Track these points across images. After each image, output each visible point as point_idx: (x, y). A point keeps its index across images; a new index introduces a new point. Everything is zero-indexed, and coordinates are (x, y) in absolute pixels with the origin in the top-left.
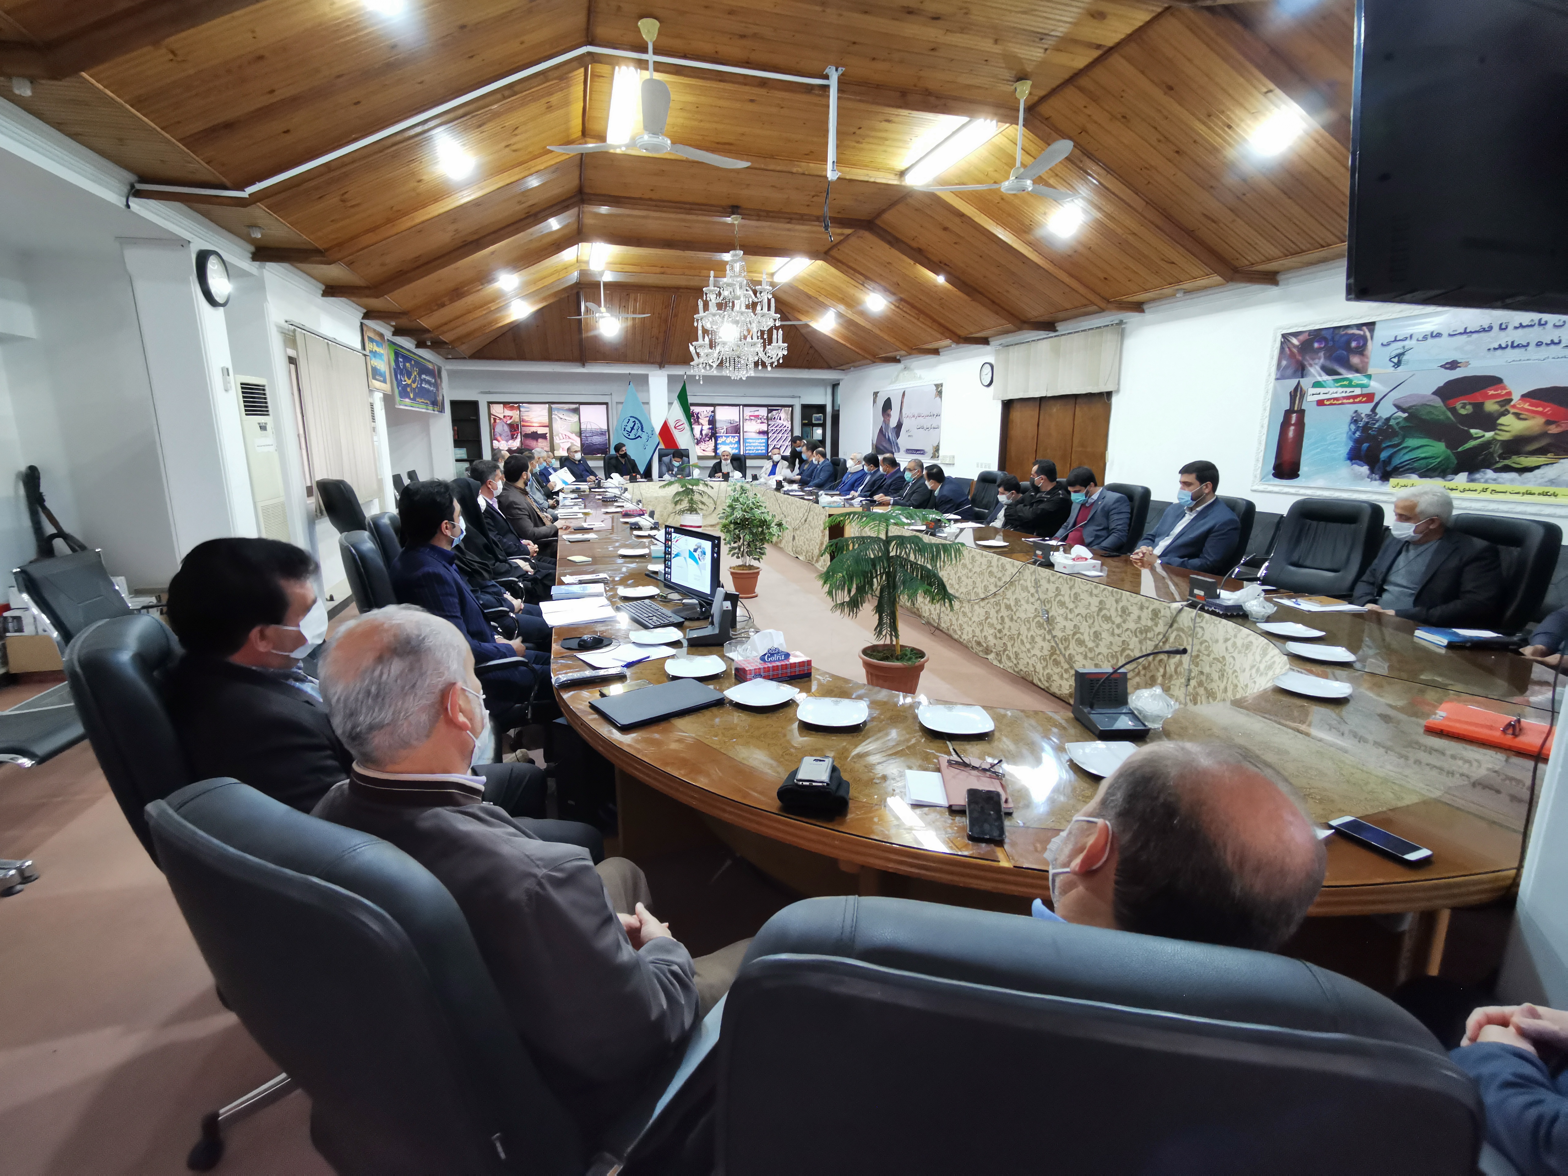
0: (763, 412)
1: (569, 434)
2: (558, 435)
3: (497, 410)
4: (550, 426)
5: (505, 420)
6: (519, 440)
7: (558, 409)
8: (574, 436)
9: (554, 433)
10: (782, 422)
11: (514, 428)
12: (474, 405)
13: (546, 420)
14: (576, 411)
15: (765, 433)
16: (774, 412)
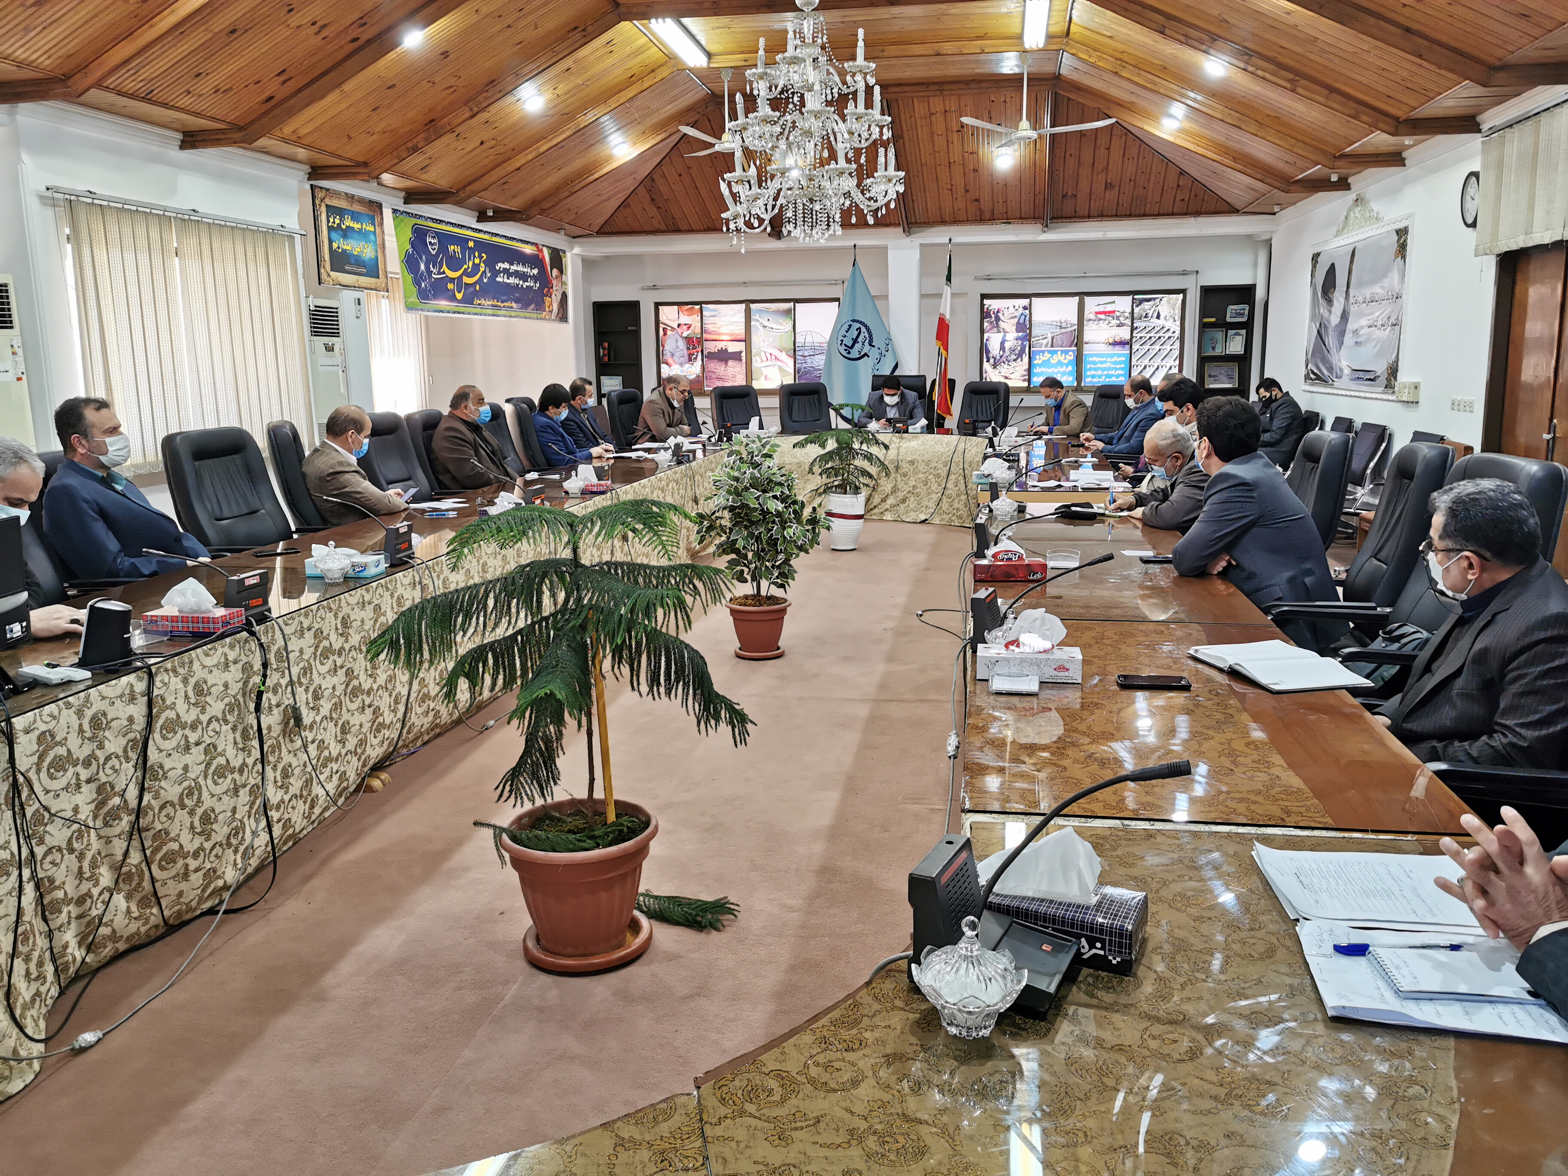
0: (1123, 304)
1: (776, 352)
2: (759, 354)
3: (668, 314)
4: (747, 339)
5: (679, 330)
6: (699, 362)
7: (761, 311)
8: (783, 356)
9: (754, 351)
10: (1161, 322)
11: (695, 344)
12: (633, 307)
13: (740, 330)
14: (790, 314)
15: (1129, 343)
16: (1146, 305)
